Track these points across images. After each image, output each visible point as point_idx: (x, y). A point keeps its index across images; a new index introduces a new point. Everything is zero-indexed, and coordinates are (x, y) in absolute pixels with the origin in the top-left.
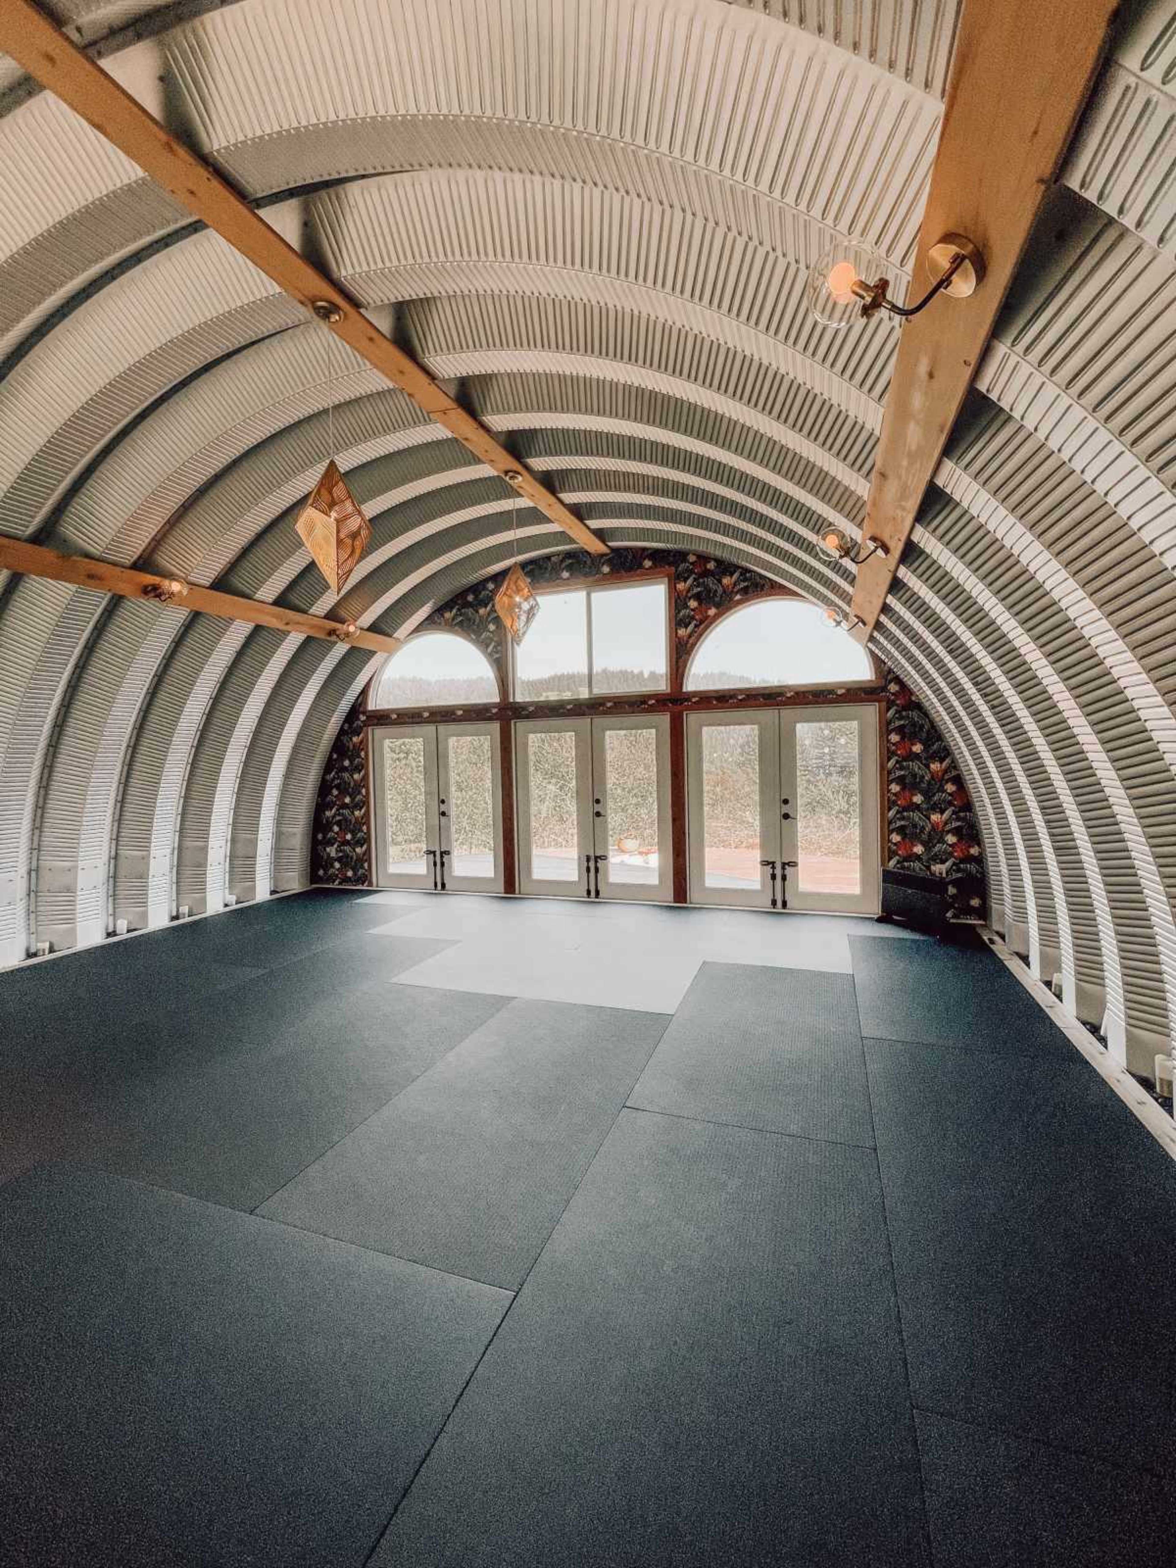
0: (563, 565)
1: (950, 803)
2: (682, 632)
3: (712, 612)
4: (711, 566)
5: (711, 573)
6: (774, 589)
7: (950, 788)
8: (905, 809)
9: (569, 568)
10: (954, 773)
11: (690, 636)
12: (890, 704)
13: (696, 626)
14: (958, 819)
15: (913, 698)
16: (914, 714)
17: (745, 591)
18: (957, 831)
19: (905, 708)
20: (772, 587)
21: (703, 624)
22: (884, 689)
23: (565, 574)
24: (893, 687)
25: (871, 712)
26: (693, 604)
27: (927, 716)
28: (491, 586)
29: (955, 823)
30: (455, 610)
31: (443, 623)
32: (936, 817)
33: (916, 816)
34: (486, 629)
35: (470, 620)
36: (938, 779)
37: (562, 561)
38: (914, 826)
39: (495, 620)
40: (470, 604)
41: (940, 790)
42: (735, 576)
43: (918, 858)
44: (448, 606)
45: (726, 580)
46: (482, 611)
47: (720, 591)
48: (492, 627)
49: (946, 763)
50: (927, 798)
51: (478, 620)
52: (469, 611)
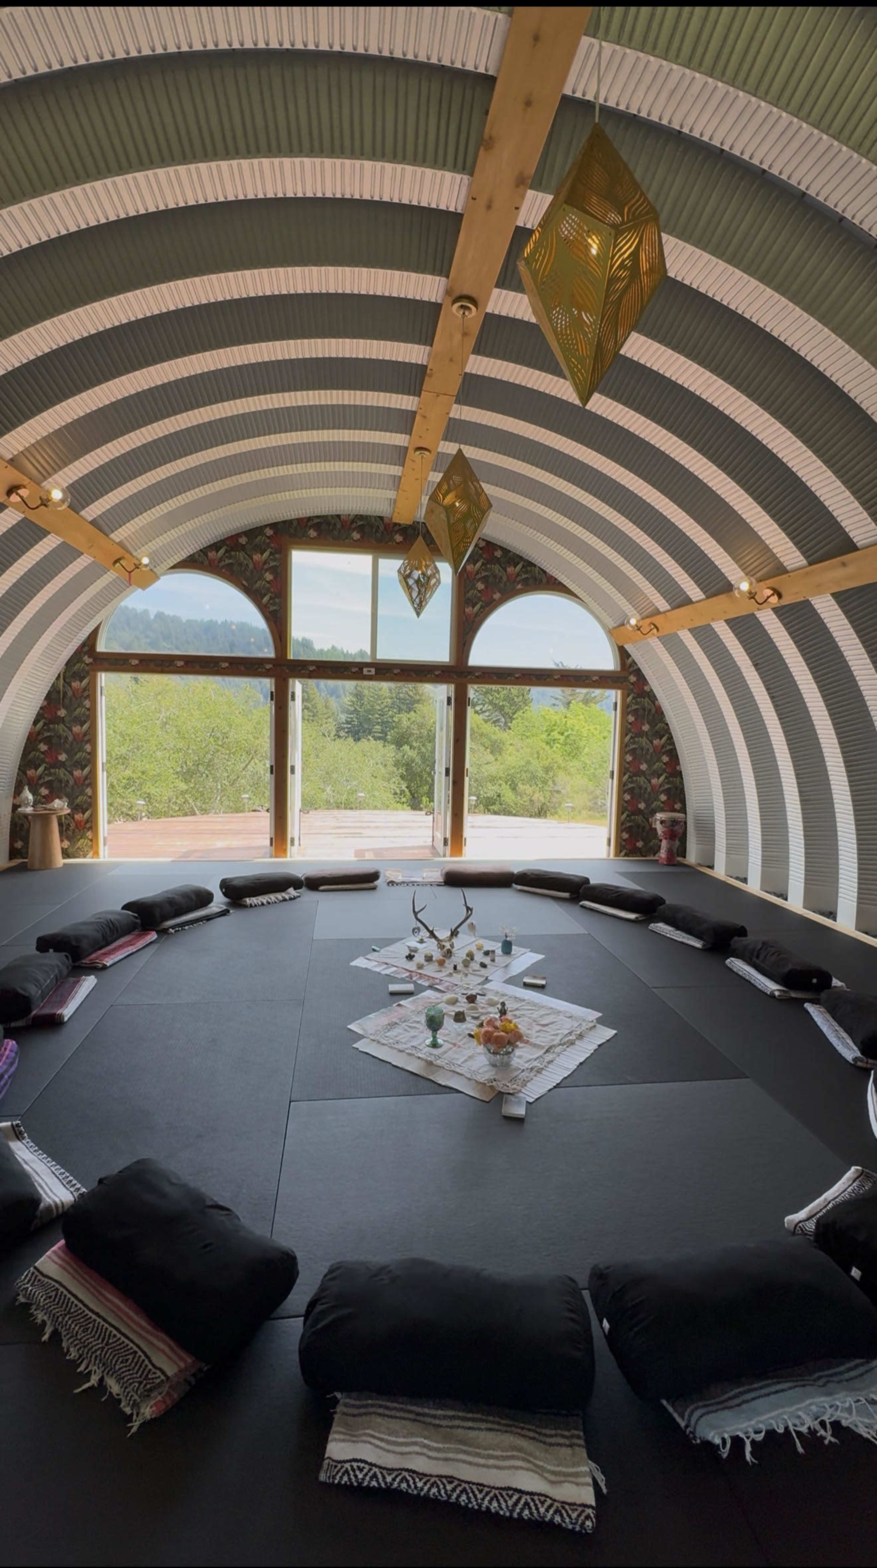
0: (354, 526)
1: (664, 771)
2: (468, 610)
3: (498, 596)
4: (498, 554)
5: (498, 561)
6: (555, 586)
7: (665, 759)
8: (635, 775)
9: (360, 530)
10: (669, 747)
11: (476, 615)
12: (630, 691)
13: (482, 607)
14: (668, 783)
15: (646, 688)
16: (646, 701)
17: (525, 582)
18: (667, 792)
19: (640, 695)
21: (490, 606)
22: (626, 679)
23: (356, 534)
24: (633, 679)
25: (613, 695)
26: (480, 586)
27: (654, 703)
28: (269, 532)
29: (667, 786)
30: (222, 551)
31: (206, 563)
32: (654, 781)
33: (642, 780)
34: (261, 578)
35: (240, 564)
36: (659, 752)
37: (352, 522)
38: (640, 788)
39: (273, 570)
40: (243, 548)
41: (659, 760)
42: (520, 566)
43: (640, 812)
44: (215, 546)
45: (510, 570)
46: (257, 557)
47: (505, 579)
48: (269, 576)
49: (664, 739)
50: (650, 766)
51: (251, 566)
52: (241, 555)
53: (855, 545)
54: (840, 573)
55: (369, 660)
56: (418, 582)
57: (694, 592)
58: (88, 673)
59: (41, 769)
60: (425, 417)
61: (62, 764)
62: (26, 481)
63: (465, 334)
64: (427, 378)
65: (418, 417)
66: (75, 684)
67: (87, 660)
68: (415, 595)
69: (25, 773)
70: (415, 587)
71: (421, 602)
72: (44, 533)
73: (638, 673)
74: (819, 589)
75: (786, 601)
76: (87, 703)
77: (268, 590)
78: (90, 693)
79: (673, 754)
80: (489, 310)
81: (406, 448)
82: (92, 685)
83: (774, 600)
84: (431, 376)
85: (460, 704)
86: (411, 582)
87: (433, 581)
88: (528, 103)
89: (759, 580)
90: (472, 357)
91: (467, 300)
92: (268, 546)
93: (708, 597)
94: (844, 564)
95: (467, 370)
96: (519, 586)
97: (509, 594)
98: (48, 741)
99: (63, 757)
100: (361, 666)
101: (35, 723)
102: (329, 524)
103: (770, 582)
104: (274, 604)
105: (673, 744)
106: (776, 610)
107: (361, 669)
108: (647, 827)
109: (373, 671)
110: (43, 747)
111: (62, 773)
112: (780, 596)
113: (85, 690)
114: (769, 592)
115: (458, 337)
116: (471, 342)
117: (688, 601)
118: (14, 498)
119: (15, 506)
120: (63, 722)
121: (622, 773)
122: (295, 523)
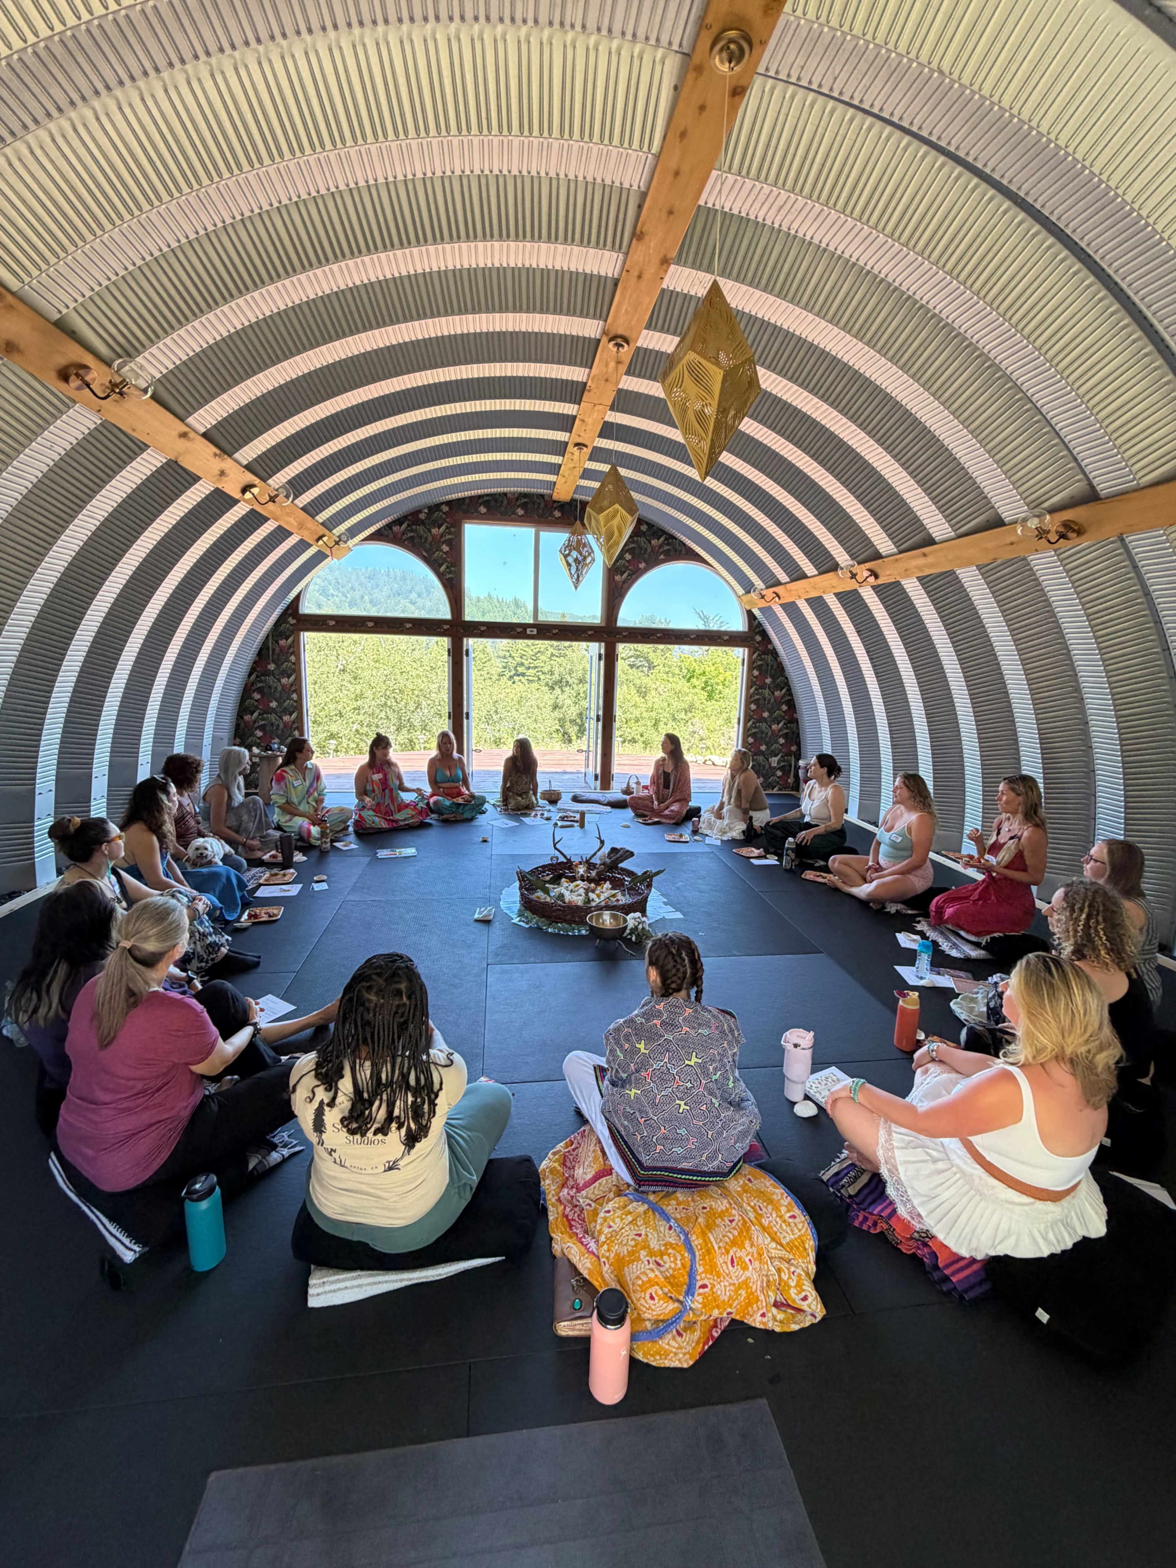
0: (519, 503)
1: (784, 718)
2: (618, 578)
3: (642, 565)
4: (644, 528)
5: (643, 534)
6: (691, 556)
7: (784, 708)
8: (758, 721)
9: (524, 506)
10: (788, 698)
11: (624, 582)
12: (756, 649)
13: (629, 575)
14: (787, 728)
15: (770, 647)
16: (769, 658)
17: (667, 553)
18: (785, 736)
19: (764, 653)
20: (687, 553)
21: (635, 574)
22: (753, 639)
23: (520, 512)
24: (758, 638)
25: (739, 654)
26: (628, 556)
27: (776, 659)
28: (445, 509)
29: (785, 731)
30: (404, 526)
31: (391, 536)
32: (774, 727)
33: (763, 726)
34: (439, 549)
35: (421, 537)
36: (779, 702)
37: (517, 499)
38: (762, 732)
39: (449, 543)
40: (422, 523)
41: (780, 709)
42: (662, 539)
43: (762, 753)
44: (398, 522)
45: (654, 542)
46: (434, 531)
47: (649, 550)
48: (445, 548)
49: (784, 691)
50: (771, 714)
51: (430, 539)
52: (421, 529)
53: (933, 539)
54: (921, 561)
55: (531, 621)
56: (576, 560)
57: (809, 568)
58: (292, 632)
59: (256, 714)
60: (583, 421)
61: (273, 711)
62: (257, 481)
63: (619, 362)
64: (586, 393)
65: (577, 422)
66: (282, 642)
67: (292, 621)
68: (573, 571)
69: (242, 718)
70: (573, 564)
71: (578, 577)
72: (266, 519)
73: (764, 634)
74: (907, 573)
75: (880, 581)
76: (293, 658)
77: (445, 560)
78: (295, 649)
79: (792, 705)
80: (639, 344)
81: (567, 443)
82: (297, 642)
83: (872, 580)
84: (589, 391)
85: (610, 659)
86: (570, 560)
87: (589, 560)
88: (671, 213)
89: (859, 563)
90: (625, 377)
91: (620, 340)
92: (445, 521)
93: (820, 574)
94: (925, 555)
95: (620, 386)
96: (662, 557)
97: (653, 562)
98: (260, 690)
99: (274, 704)
100: (525, 626)
101: (250, 675)
102: (496, 501)
103: (868, 565)
104: (450, 573)
105: (791, 694)
106: (874, 588)
107: (525, 630)
108: (767, 766)
109: (535, 631)
110: (257, 696)
111: (273, 717)
112: (876, 577)
113: (290, 647)
114: (866, 574)
115: (612, 364)
116: (623, 368)
117: (804, 576)
118: (248, 495)
119: (246, 501)
120: (273, 675)
121: (746, 721)
122: (467, 501)
